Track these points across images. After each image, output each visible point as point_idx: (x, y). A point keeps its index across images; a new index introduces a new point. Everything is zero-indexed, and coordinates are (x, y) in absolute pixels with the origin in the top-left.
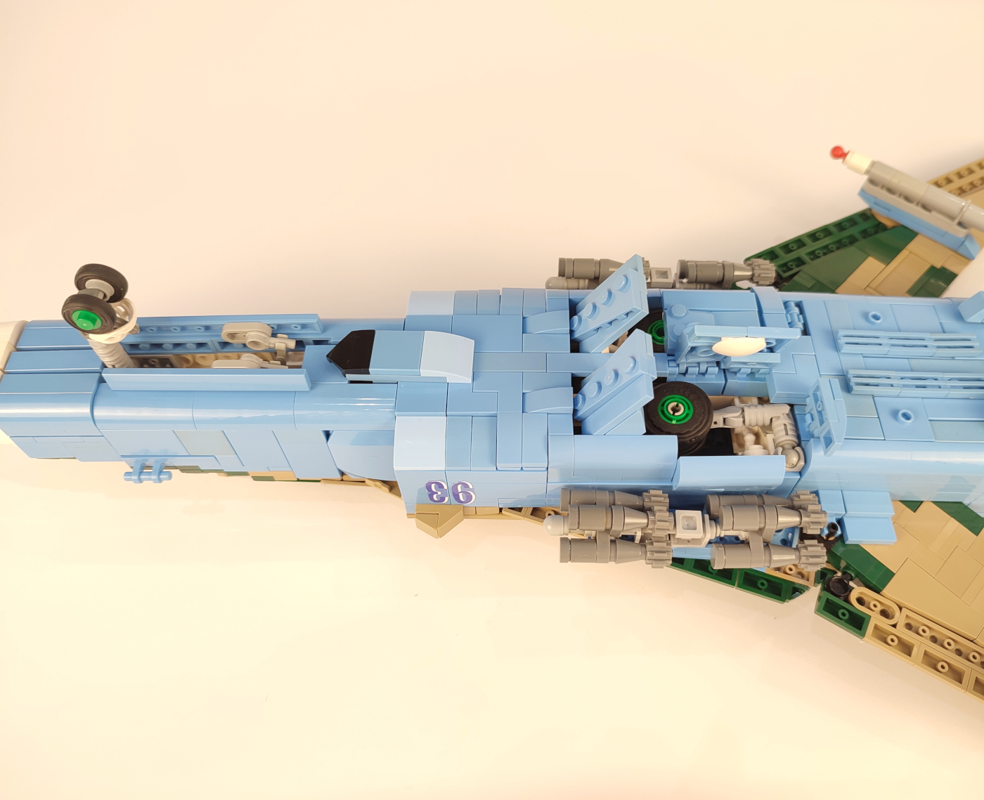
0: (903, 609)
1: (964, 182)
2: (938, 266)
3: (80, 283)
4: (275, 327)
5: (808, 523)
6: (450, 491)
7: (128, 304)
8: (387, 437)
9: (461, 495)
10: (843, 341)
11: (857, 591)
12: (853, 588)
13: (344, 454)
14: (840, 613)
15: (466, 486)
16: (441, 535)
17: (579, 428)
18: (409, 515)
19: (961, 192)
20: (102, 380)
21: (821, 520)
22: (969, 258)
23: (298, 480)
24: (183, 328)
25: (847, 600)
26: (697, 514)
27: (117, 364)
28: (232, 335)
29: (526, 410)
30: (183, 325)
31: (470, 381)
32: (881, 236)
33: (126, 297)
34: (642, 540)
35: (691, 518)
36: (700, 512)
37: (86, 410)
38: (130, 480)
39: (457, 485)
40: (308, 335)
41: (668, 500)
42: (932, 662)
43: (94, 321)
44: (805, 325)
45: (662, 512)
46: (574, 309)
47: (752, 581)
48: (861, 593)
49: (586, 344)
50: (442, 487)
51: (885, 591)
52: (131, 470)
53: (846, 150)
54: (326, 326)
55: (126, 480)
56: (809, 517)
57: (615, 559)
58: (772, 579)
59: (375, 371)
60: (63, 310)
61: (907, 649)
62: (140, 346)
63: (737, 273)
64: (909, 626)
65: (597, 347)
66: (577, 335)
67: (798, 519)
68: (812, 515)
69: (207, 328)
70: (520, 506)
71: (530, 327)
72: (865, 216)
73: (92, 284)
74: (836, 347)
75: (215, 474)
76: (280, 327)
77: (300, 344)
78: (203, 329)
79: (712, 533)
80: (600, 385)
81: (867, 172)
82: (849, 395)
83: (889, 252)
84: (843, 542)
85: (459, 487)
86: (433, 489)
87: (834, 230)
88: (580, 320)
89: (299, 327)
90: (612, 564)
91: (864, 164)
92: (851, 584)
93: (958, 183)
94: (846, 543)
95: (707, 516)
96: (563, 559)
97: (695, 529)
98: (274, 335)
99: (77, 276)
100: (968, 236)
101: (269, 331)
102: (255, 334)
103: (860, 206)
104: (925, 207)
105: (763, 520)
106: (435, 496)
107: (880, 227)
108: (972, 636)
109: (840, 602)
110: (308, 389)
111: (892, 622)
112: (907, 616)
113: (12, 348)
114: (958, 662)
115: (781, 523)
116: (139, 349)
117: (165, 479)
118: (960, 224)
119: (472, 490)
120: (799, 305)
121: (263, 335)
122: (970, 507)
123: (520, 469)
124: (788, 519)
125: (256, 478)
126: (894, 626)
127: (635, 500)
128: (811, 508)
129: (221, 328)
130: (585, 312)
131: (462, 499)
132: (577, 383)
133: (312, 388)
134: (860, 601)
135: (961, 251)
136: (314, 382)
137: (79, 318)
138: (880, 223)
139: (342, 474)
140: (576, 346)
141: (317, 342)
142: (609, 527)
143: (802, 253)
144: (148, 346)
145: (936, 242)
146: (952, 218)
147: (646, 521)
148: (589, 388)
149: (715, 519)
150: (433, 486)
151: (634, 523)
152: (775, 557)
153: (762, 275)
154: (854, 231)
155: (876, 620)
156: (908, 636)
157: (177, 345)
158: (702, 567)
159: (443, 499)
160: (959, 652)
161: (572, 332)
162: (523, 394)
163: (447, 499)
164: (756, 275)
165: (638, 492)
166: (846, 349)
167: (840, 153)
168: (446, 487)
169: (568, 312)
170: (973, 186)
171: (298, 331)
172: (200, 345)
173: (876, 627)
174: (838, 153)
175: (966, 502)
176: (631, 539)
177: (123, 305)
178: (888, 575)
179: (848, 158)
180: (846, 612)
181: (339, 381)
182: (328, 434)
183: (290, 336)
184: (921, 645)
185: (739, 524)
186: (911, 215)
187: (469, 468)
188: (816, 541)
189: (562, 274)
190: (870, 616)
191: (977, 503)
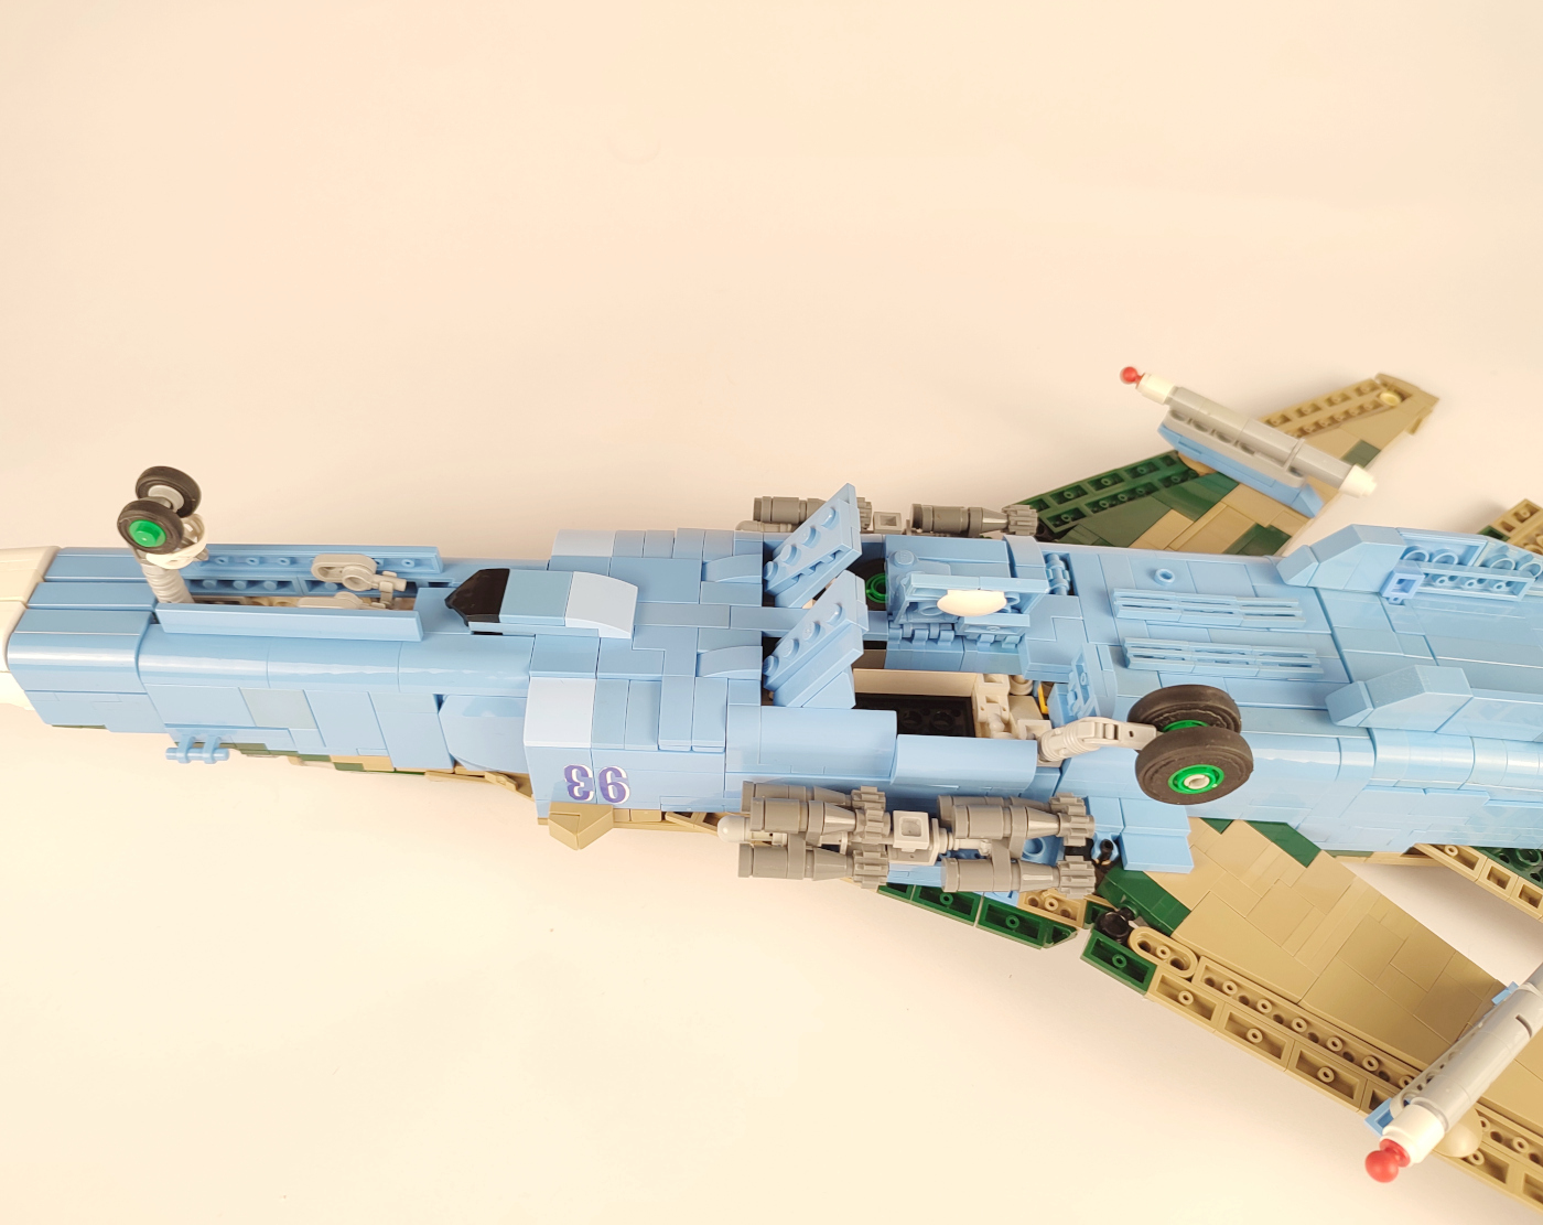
0: (1202, 958)
1: (1307, 422)
2: (1265, 524)
3: (142, 488)
4: (381, 562)
5: (1068, 829)
6: (597, 781)
7: (198, 521)
8: (514, 708)
9: (610, 788)
10: (1118, 603)
11: (1139, 933)
12: (1133, 929)
13: (463, 735)
14: (1114, 960)
15: (618, 774)
16: (582, 845)
17: (768, 696)
18: (542, 820)
19: (1302, 433)
20: (154, 619)
21: (1085, 826)
22: (1307, 516)
23: (396, 771)
24: (262, 560)
25: (1125, 943)
26: (921, 818)
27: (176, 600)
28: (326, 570)
29: (701, 672)
30: (260, 553)
31: (629, 635)
32: (1189, 485)
33: (196, 512)
34: (849, 854)
35: (914, 822)
36: (926, 814)
37: (129, 659)
38: (174, 758)
39: (604, 772)
40: (423, 575)
41: (884, 800)
42: (1239, 1030)
43: (157, 535)
44: (1072, 583)
45: (876, 812)
46: (769, 554)
47: (998, 918)
48: (1144, 936)
49: (783, 598)
50: (587, 775)
51: (1176, 934)
52: (175, 746)
53: (1140, 374)
54: (447, 565)
55: (169, 758)
56: (1069, 821)
57: (811, 873)
58: (1027, 917)
59: (508, 619)
60: (120, 517)
61: (1206, 1012)
62: (204, 583)
63: (985, 520)
64: (1210, 982)
65: (796, 600)
66: (771, 587)
67: (1055, 825)
68: (1073, 819)
69: (293, 561)
70: (689, 810)
71: (709, 575)
72: (1169, 459)
73: (157, 492)
74: (1109, 609)
75: (284, 758)
76: (386, 560)
77: (412, 587)
78: (288, 561)
79: (942, 844)
80: (797, 643)
81: (1168, 401)
82: (1125, 670)
83: (1199, 506)
84: (1122, 867)
85: (609, 774)
86: (575, 779)
87: (1126, 476)
88: (776, 566)
89: (412, 563)
90: (808, 880)
91: (1164, 391)
92: (1131, 923)
93: (1298, 422)
94: (1126, 868)
95: (935, 821)
96: (741, 875)
97: (919, 835)
98: (379, 572)
99: (139, 481)
100: (1307, 487)
101: (374, 567)
102: (355, 569)
103: (1162, 447)
104: (1245, 448)
105: (1008, 826)
106: (576, 789)
107: (1189, 474)
108: (1296, 998)
109: (1116, 945)
110: (419, 639)
111: (1187, 974)
112: (1207, 968)
113: (37, 578)
115: (1032, 830)
116: (203, 587)
117: (220, 759)
118: (1293, 470)
119: (625, 781)
120: (1065, 560)
121: (365, 571)
122: (1299, 831)
123: (689, 749)
124: (1043, 826)
125: (340, 767)
126: (1190, 980)
127: (842, 797)
128: (1071, 810)
129: (311, 560)
130: (783, 557)
131: (612, 796)
132: (769, 644)
133: (423, 638)
134: (1144, 946)
135: (1295, 506)
136: (428, 628)
137: (139, 528)
138: (1190, 469)
139: (456, 763)
140: (769, 599)
141: (433, 585)
142: (804, 827)
143: (1082, 503)
144: (214, 583)
145: (1262, 494)
146: (1282, 462)
147: (853, 822)
148: (784, 649)
149: (948, 827)
150: (574, 772)
151: (835, 825)
152: (1025, 877)
153: (1019, 523)
154: (1154, 478)
155: (1163, 970)
156: (1209, 995)
157: (252, 583)
158: (930, 896)
159: (586, 795)
160: (1279, 1019)
161: (765, 582)
162: (698, 655)
163: (592, 794)
164: (1012, 523)
165: (846, 790)
166: (1123, 613)
167: (1133, 375)
168: (590, 775)
169: (760, 557)
170: (1318, 426)
171: (409, 569)
172: (282, 584)
173: (1163, 981)
174: (1131, 376)
175: (1293, 824)
176: (835, 848)
177: (192, 523)
178: (1184, 912)
179: (1142, 382)
180: (1123, 959)
181: (460, 632)
182: (440, 701)
183: (400, 574)
184: (1225, 1005)
185: (976, 832)
186: (1227, 458)
187: (621, 746)
188: (1082, 857)
189: (757, 518)
190: (1156, 966)
191: (1307, 824)
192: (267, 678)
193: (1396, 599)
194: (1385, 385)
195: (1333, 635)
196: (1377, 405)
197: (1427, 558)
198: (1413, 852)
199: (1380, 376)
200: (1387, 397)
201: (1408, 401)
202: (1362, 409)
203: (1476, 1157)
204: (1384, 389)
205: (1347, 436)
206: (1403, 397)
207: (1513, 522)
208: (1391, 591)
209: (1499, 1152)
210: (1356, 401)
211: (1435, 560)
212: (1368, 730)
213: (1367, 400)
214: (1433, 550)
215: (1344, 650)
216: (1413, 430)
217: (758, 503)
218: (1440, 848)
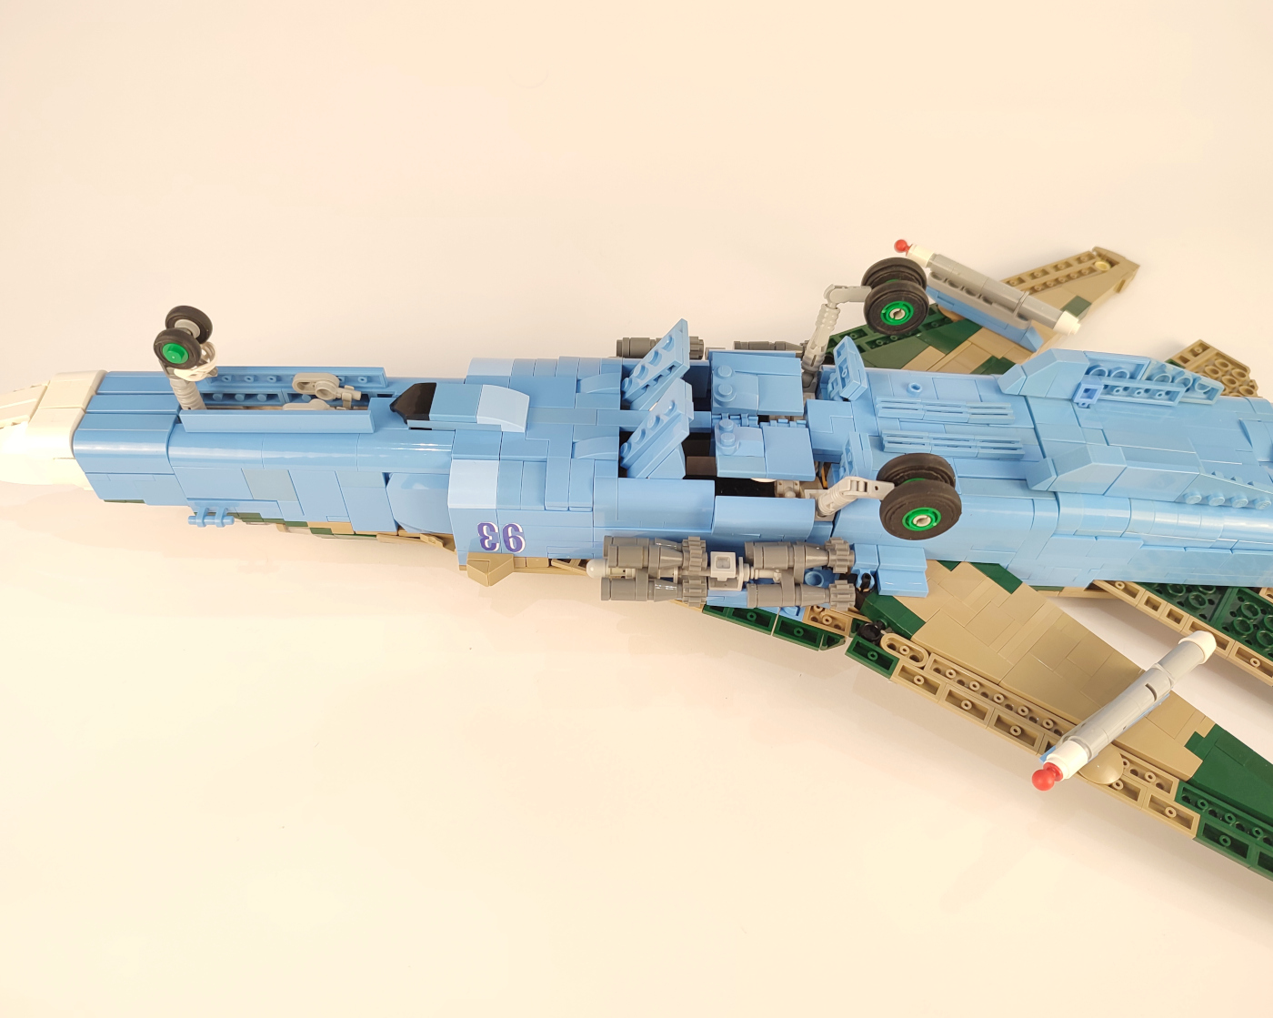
1: (1037, 283)
3: (170, 321)
4: (343, 379)
5: (835, 560)
6: (502, 537)
7: (210, 346)
8: (441, 480)
9: (511, 540)
10: (879, 406)
11: (887, 638)
13: (403, 504)
14: (869, 655)
15: (516, 529)
16: (492, 582)
17: (623, 472)
18: (462, 567)
19: (1033, 290)
20: (178, 421)
21: (848, 558)
22: (1030, 349)
23: (355, 534)
24: (256, 378)
25: (878, 644)
26: (731, 556)
27: (193, 406)
28: (303, 384)
30: (256, 375)
31: (523, 429)
33: (209, 340)
34: (680, 582)
36: (734, 554)
37: (162, 448)
38: (194, 523)
39: (506, 528)
40: (373, 389)
42: (955, 700)
43: (182, 355)
45: (697, 552)
46: (626, 373)
47: (788, 629)
48: (890, 639)
49: (636, 403)
50: (494, 530)
51: (914, 637)
52: (194, 514)
53: (909, 244)
54: (390, 383)
55: (190, 523)
56: (836, 554)
57: (652, 596)
58: (809, 628)
59: (435, 418)
60: (155, 342)
61: (931, 687)
62: (214, 395)
64: (937, 670)
65: (645, 404)
66: (627, 395)
67: (825, 557)
68: (838, 553)
69: (279, 379)
70: (568, 557)
71: (583, 388)
73: (181, 324)
74: (872, 409)
75: (273, 526)
76: (346, 377)
77: (366, 396)
78: (275, 379)
79: (745, 574)
80: (644, 433)
81: (928, 265)
82: (882, 453)
83: (949, 344)
84: (878, 593)
85: (510, 529)
86: (485, 533)
88: (631, 382)
89: (366, 380)
91: (924, 257)
92: (882, 632)
93: (1030, 283)
94: (880, 594)
95: (741, 559)
96: (603, 598)
97: (729, 567)
98: (341, 386)
99: (168, 316)
100: (1030, 329)
101: (338, 382)
102: (326, 383)
104: (987, 300)
105: (792, 558)
106: (486, 541)
107: (945, 320)
108: (998, 679)
109: (872, 646)
110: (372, 431)
111: (921, 664)
112: (935, 661)
113: (93, 393)
114: (982, 702)
115: (810, 564)
116: (213, 400)
117: (227, 524)
118: (1021, 316)
119: (522, 534)
121: (332, 384)
122: (1008, 570)
123: (566, 509)
124: (816, 558)
125: (315, 531)
126: (922, 668)
128: (837, 547)
129: (292, 377)
130: (635, 374)
131: (512, 547)
132: (625, 436)
133: (375, 431)
134: (891, 646)
135: (1022, 343)
136: (377, 426)
137: (169, 350)
138: (946, 317)
139: (399, 527)
140: (626, 405)
141: (380, 396)
142: (646, 564)
143: (863, 341)
144: (221, 396)
145: (999, 335)
146: (1012, 310)
147: (681, 559)
148: (634, 438)
149: (749, 562)
150: (485, 527)
151: (668, 561)
152: (805, 595)
155: (904, 661)
156: (935, 678)
157: (249, 395)
158: (739, 615)
159: (493, 546)
161: (623, 393)
162: (573, 443)
163: (498, 545)
165: (678, 538)
166: (881, 413)
167: (903, 246)
168: (497, 531)
169: (620, 375)
171: (364, 384)
172: (271, 397)
173: (903, 669)
174: (900, 247)
175: (1003, 564)
176: (671, 580)
177: (206, 348)
178: (920, 623)
181: (398, 428)
182: (387, 478)
183: (357, 387)
185: (769, 564)
186: (973, 308)
187: (518, 507)
188: (846, 581)
189: (619, 354)
190: (898, 659)
191: (1013, 565)
192: (262, 461)
193: (1084, 404)
194: (1100, 255)
195: (1035, 429)
196: (1092, 270)
197: (1107, 374)
198: (1092, 587)
199: (1096, 249)
200: (1100, 264)
201: (1116, 267)
202: (1080, 273)
203: (1118, 785)
204: (1099, 258)
205: (1066, 293)
206: (1112, 264)
207: (1189, 356)
208: (1078, 399)
209: (1134, 782)
210: (1076, 267)
211: (1113, 375)
212: (1055, 493)
213: (1085, 266)
214: (1111, 367)
215: (1042, 439)
216: (1119, 290)
217: (619, 343)
218: (1112, 583)
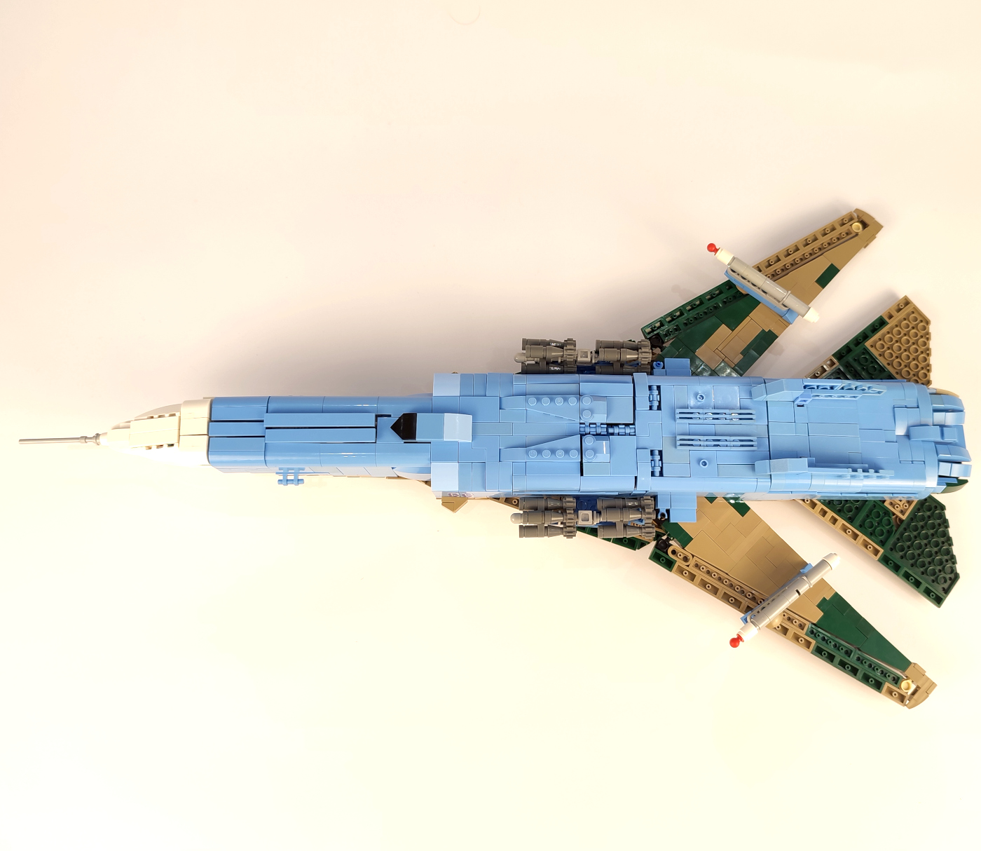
0: (695, 557)
2: (767, 330)
10: (677, 416)
12: (671, 545)
14: (661, 559)
25: (667, 553)
26: (589, 512)
29: (501, 460)
31: (471, 441)
32: (736, 303)
35: (586, 514)
36: (592, 510)
37: (261, 458)
41: (575, 504)
42: (704, 585)
44: (660, 403)
45: (571, 512)
48: (674, 548)
51: (687, 548)
53: (717, 248)
57: (547, 536)
58: (630, 541)
61: (692, 577)
63: (628, 357)
64: (696, 567)
67: (640, 516)
70: (499, 497)
74: (674, 417)
81: (729, 264)
82: (676, 450)
87: (705, 300)
91: (728, 259)
92: (671, 542)
94: (670, 522)
96: (520, 536)
100: (788, 312)
104: (764, 291)
107: (737, 295)
108: (727, 570)
109: (663, 553)
112: (696, 561)
114: (717, 584)
115: (631, 518)
118: (784, 305)
120: (659, 388)
122: (744, 504)
124: (635, 516)
126: (688, 566)
127: (558, 504)
128: (647, 511)
134: (674, 552)
135: (784, 318)
142: (543, 522)
143: (680, 321)
149: (600, 514)
152: (628, 533)
154: (720, 299)
155: (679, 562)
156: (694, 571)
160: (719, 580)
162: (500, 450)
166: (679, 421)
167: (713, 248)
170: (812, 254)
173: (679, 567)
178: (691, 539)
179: (718, 253)
180: (665, 559)
184: (700, 576)
185: (612, 516)
190: (676, 560)
192: (320, 461)
194: (857, 217)
195: (768, 425)
196: (849, 233)
197: (816, 388)
199: (857, 210)
200: (856, 226)
201: (867, 229)
202: (839, 238)
203: (778, 627)
204: (856, 220)
206: (865, 225)
207: (894, 314)
208: (798, 402)
209: (787, 625)
210: (838, 231)
211: (820, 388)
212: (770, 475)
213: (844, 229)
216: (865, 247)
